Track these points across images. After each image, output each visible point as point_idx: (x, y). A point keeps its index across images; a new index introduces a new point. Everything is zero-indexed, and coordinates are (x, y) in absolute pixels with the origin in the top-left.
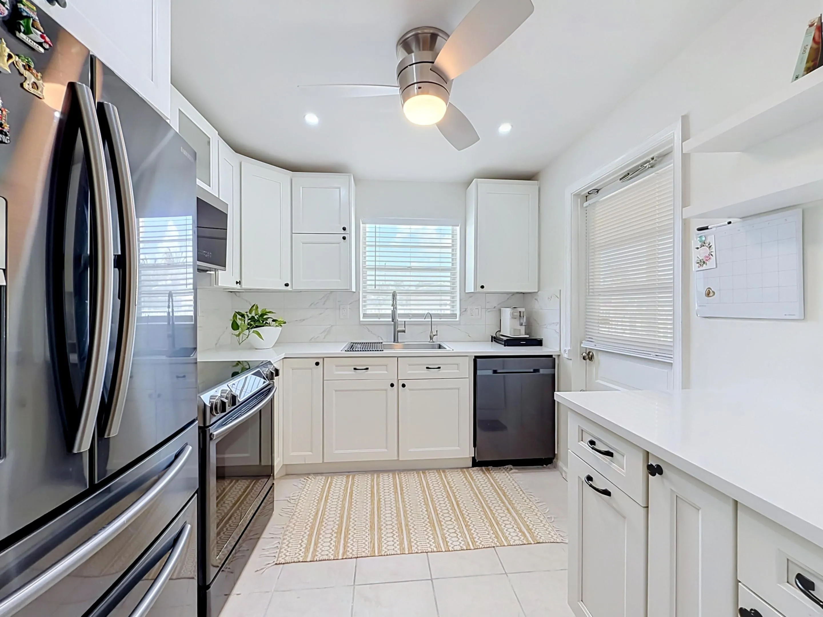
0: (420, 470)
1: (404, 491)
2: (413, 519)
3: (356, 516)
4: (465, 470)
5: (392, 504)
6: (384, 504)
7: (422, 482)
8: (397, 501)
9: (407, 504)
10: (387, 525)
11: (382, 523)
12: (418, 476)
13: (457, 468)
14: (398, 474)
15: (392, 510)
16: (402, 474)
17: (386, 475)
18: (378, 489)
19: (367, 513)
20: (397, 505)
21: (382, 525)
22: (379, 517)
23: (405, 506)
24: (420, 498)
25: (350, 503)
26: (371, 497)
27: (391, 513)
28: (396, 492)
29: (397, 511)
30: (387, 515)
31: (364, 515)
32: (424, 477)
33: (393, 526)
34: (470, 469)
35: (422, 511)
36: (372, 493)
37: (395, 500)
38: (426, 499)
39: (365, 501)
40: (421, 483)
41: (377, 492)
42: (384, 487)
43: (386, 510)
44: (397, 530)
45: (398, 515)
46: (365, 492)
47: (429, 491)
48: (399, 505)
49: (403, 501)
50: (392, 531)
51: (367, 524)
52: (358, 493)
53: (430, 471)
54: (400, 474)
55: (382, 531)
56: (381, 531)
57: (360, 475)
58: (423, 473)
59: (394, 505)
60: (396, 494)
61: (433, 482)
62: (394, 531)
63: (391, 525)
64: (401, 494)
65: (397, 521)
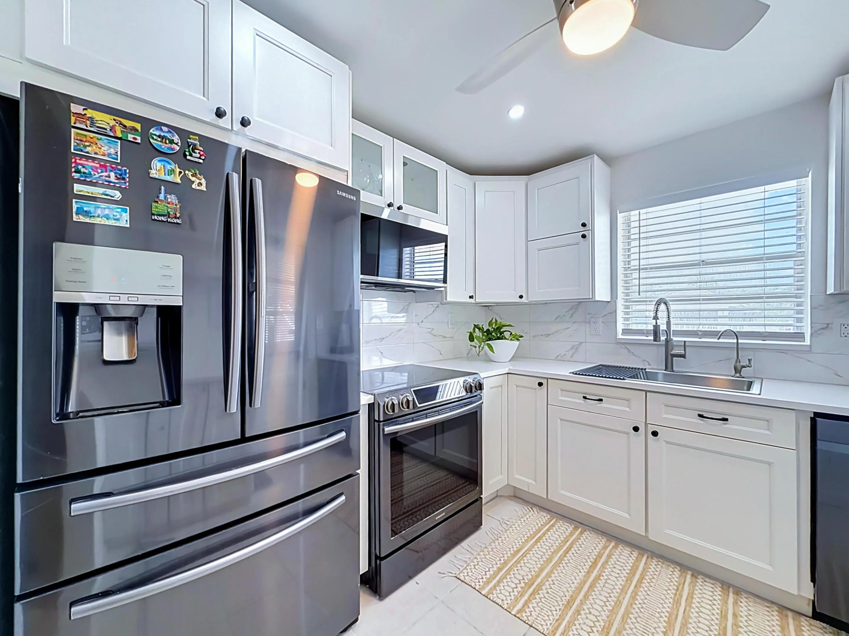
0: (688, 568)
1: (643, 585)
2: (634, 630)
3: (559, 579)
4: (790, 614)
5: (614, 591)
6: (602, 585)
7: (683, 588)
8: (624, 590)
9: (636, 604)
10: (590, 613)
11: (585, 607)
12: (680, 576)
13: (773, 603)
14: (648, 557)
15: (610, 599)
16: (653, 561)
17: (627, 551)
18: (606, 562)
19: (573, 583)
20: (621, 597)
21: (584, 610)
22: (586, 597)
23: (631, 605)
24: (664, 607)
25: (561, 559)
26: (591, 567)
27: (605, 602)
28: (629, 579)
29: (615, 604)
30: (597, 601)
31: (569, 584)
32: (692, 582)
33: (598, 621)
34: (803, 619)
35: (655, 628)
36: (594, 564)
37: (622, 590)
38: (674, 617)
39: (580, 567)
40: (679, 590)
41: (603, 564)
42: (616, 564)
43: (600, 595)
44: (600, 629)
45: (613, 612)
46: (587, 557)
47: (688, 608)
48: (624, 598)
49: (634, 597)
50: (593, 625)
51: (566, 596)
52: (577, 553)
53: (707, 580)
54: (652, 558)
55: (579, 617)
56: (578, 615)
57: (592, 533)
58: (692, 575)
59: (617, 595)
60: (629, 582)
61: (703, 597)
62: (595, 626)
63: (596, 617)
64: (636, 586)
65: (608, 617)
